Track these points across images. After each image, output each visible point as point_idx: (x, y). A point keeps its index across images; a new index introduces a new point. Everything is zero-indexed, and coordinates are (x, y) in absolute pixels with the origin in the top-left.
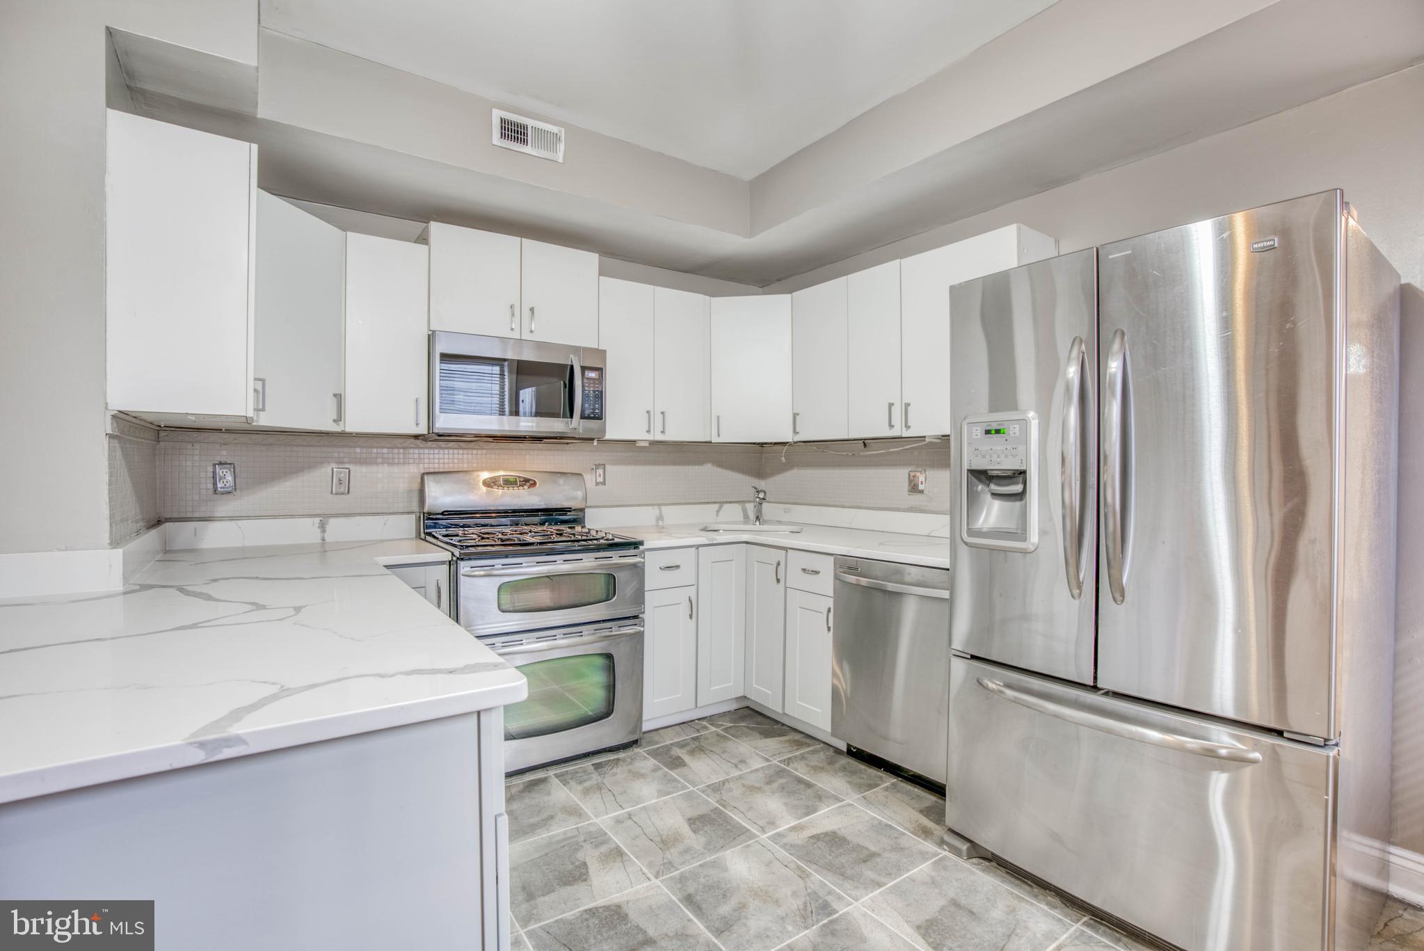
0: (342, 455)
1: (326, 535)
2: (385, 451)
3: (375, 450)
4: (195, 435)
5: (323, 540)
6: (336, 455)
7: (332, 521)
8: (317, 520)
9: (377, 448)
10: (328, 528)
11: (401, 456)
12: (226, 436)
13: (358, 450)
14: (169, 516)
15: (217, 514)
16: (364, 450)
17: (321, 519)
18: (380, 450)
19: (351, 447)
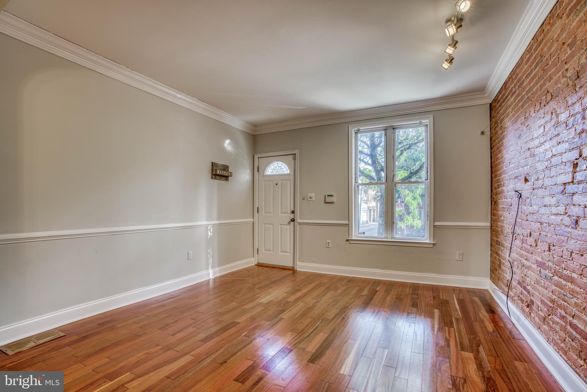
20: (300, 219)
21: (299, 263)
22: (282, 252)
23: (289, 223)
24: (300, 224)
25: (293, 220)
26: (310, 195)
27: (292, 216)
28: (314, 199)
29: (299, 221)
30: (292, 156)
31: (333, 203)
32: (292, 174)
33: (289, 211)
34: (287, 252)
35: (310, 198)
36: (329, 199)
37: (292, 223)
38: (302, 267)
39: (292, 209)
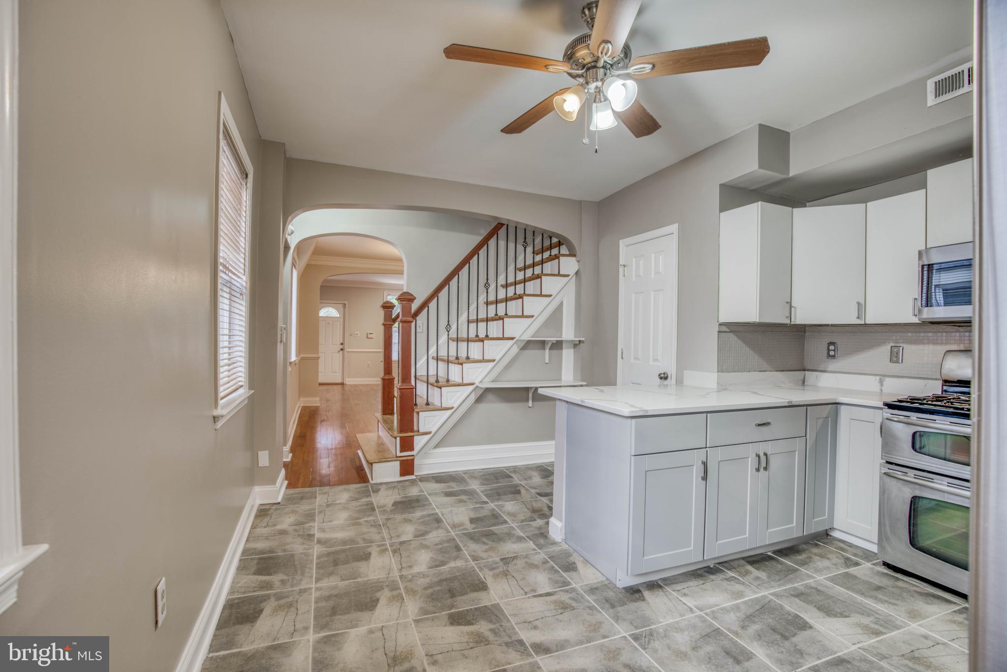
0: (898, 338)
1: (883, 388)
2: (930, 334)
3: (922, 334)
4: (820, 328)
5: (881, 390)
6: (894, 338)
7: (887, 379)
8: (878, 378)
9: (924, 332)
10: (884, 383)
11: (944, 338)
12: (832, 328)
13: (910, 334)
14: (808, 368)
15: (829, 369)
16: (914, 334)
17: (881, 377)
18: (926, 334)
19: (904, 332)
20: (349, 349)
21: (347, 379)
22: (332, 372)
23: (339, 351)
24: (348, 352)
25: (342, 350)
26: (356, 332)
27: (341, 347)
28: (359, 335)
29: (348, 350)
30: (341, 305)
31: (372, 338)
32: (342, 317)
33: (339, 343)
34: (336, 372)
35: (357, 334)
36: (370, 336)
37: (341, 352)
38: (349, 381)
39: (341, 342)
